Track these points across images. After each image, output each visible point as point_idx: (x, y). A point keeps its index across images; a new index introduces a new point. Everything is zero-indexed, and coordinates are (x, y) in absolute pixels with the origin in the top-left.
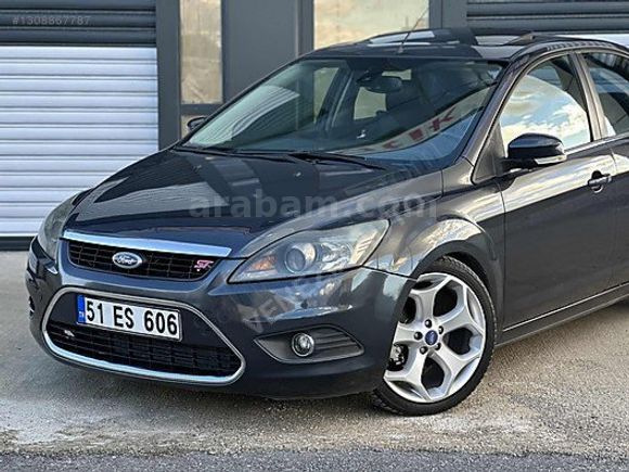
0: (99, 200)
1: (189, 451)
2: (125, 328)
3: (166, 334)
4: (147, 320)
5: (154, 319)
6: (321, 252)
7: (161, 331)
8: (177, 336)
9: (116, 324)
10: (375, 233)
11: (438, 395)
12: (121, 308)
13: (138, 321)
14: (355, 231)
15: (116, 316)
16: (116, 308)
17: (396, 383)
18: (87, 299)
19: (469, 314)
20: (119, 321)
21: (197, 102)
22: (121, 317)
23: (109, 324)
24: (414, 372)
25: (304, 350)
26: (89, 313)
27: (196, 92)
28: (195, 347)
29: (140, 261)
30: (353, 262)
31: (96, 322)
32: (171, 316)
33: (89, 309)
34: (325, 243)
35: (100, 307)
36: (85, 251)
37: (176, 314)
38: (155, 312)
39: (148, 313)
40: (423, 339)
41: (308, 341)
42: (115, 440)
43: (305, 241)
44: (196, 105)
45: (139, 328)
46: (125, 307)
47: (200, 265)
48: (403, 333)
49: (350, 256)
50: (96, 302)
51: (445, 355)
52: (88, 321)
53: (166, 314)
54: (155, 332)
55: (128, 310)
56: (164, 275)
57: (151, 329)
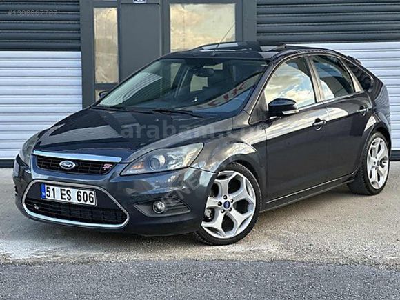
0: (51, 135)
1: (100, 261)
2: (67, 200)
3: (88, 203)
4: (78, 196)
5: (82, 195)
6: (168, 160)
7: (86, 201)
8: (94, 204)
9: (62, 198)
10: (196, 149)
11: (230, 235)
12: (64, 190)
13: (73, 197)
14: (185, 149)
15: (62, 194)
16: (62, 190)
17: (208, 228)
18: (46, 186)
19: (247, 193)
20: (64, 197)
21: (105, 82)
22: (64, 194)
23: (58, 198)
24: (218, 223)
25: (159, 210)
26: (48, 193)
27: (104, 76)
28: (103, 209)
29: (74, 165)
30: (184, 164)
31: (51, 197)
32: (91, 193)
33: (48, 191)
34: (171, 154)
35: (53, 190)
36: (45, 161)
37: (93, 192)
38: (82, 191)
39: (79, 192)
40: (223, 206)
41: (162, 206)
42: (62, 258)
43: (159, 154)
44: (104, 84)
45: (74, 200)
46: (66, 189)
47: (106, 167)
48: (211, 202)
49: (183, 161)
50: (51, 187)
51: (235, 214)
52: (47, 197)
53: (88, 192)
54: (82, 202)
55: (68, 190)
56: (87, 172)
57: (80, 201)
